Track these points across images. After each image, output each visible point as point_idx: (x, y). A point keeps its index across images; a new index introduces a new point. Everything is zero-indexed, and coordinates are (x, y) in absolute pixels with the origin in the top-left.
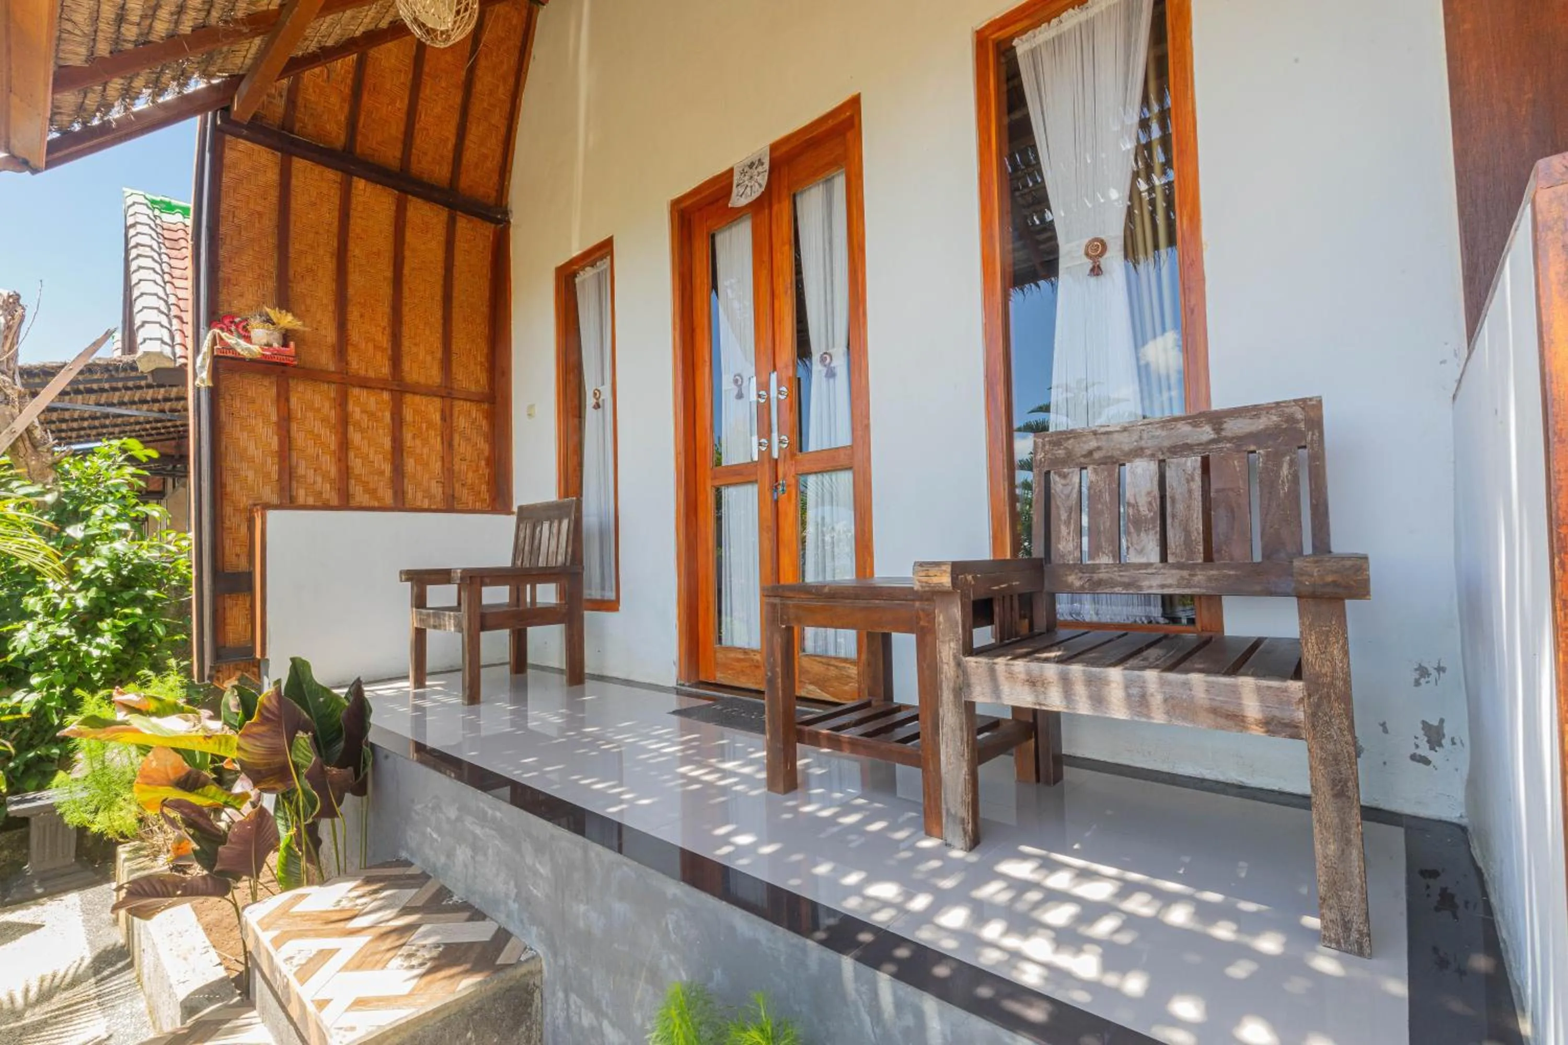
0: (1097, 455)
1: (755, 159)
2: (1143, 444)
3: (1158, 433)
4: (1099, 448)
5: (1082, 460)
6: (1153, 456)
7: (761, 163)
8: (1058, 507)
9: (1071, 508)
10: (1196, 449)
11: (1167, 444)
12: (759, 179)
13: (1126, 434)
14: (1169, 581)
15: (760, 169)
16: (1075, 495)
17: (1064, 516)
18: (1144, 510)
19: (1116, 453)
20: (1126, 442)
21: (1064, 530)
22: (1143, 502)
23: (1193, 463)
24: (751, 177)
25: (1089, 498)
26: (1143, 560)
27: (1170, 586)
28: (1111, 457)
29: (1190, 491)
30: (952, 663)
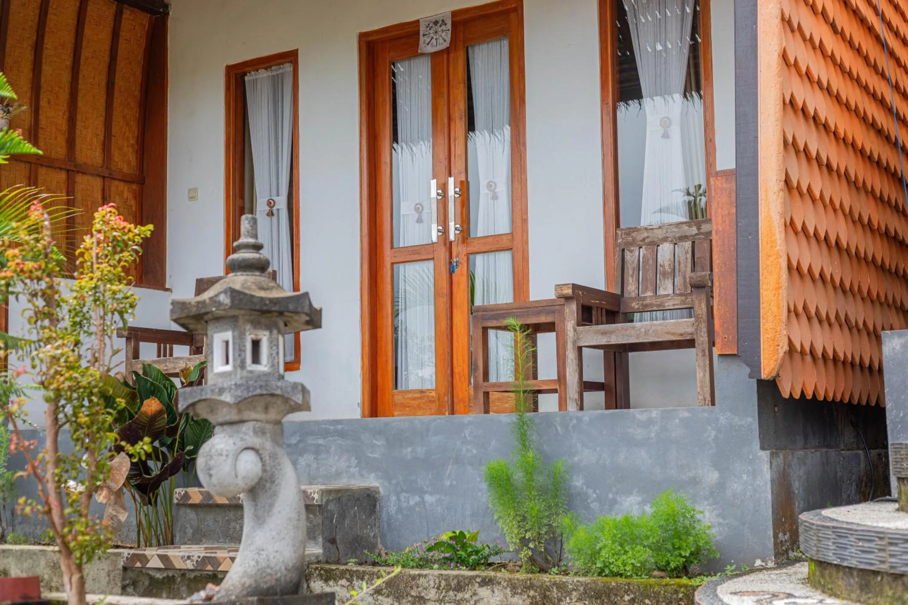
0: (647, 241)
1: (439, 19)
2: (667, 235)
3: (674, 230)
4: (648, 237)
5: (640, 243)
6: (672, 241)
7: (444, 23)
8: (628, 268)
9: (634, 269)
10: (691, 238)
11: (678, 235)
12: (443, 35)
13: (660, 230)
14: (676, 302)
15: (444, 27)
16: (636, 261)
17: (631, 273)
18: (667, 268)
19: (656, 240)
20: (660, 234)
21: (630, 279)
22: (666, 264)
23: (688, 245)
24: (436, 32)
25: (643, 262)
26: (666, 293)
27: (677, 305)
28: (653, 242)
29: (687, 259)
30: (572, 330)
